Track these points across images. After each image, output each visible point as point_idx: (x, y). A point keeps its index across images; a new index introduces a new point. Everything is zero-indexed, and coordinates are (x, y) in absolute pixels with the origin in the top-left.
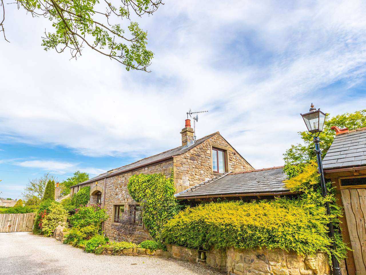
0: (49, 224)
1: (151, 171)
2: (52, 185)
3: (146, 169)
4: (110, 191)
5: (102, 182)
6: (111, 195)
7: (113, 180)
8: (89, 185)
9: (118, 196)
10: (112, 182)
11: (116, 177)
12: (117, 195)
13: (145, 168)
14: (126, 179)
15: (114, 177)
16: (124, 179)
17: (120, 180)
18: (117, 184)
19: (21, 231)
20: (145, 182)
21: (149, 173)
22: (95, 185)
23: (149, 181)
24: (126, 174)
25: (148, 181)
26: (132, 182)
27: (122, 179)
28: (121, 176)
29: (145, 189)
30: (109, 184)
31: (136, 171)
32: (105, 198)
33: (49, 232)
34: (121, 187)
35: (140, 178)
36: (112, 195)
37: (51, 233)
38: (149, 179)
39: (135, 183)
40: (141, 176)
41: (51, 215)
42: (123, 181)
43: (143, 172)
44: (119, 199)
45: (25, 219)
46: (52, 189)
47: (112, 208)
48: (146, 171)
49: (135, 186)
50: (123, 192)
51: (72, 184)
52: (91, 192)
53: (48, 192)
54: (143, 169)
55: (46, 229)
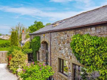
0: (13, 65)
1: (100, 32)
2: (15, 35)
3: (93, 29)
4: (55, 44)
5: (48, 35)
6: (55, 48)
7: (56, 35)
8: (39, 36)
9: (61, 51)
10: (55, 36)
11: (59, 33)
12: (60, 49)
13: (91, 28)
14: (68, 36)
15: (57, 33)
16: (66, 36)
17: (63, 36)
18: (60, 40)
19: (2, 63)
20: (93, 46)
21: (97, 34)
22: (43, 36)
23: (98, 45)
24: (69, 32)
25: (96, 45)
26: (76, 42)
27: (65, 36)
28: (63, 32)
29: (93, 54)
30: (53, 38)
31: (80, 30)
32: (51, 50)
33: (14, 71)
34: (64, 43)
35: (86, 39)
36: (57, 48)
37: (15, 72)
38: (98, 44)
39: (79, 44)
40: (87, 37)
41: (14, 59)
42: (66, 38)
43: (88, 32)
44: (62, 54)
45: (4, 55)
46: (15, 38)
47: (57, 59)
48: (93, 32)
49: (79, 48)
50: (67, 49)
51: (34, 28)
52: (41, 42)
53: (13, 40)
54: (89, 29)
55: (12, 68)
